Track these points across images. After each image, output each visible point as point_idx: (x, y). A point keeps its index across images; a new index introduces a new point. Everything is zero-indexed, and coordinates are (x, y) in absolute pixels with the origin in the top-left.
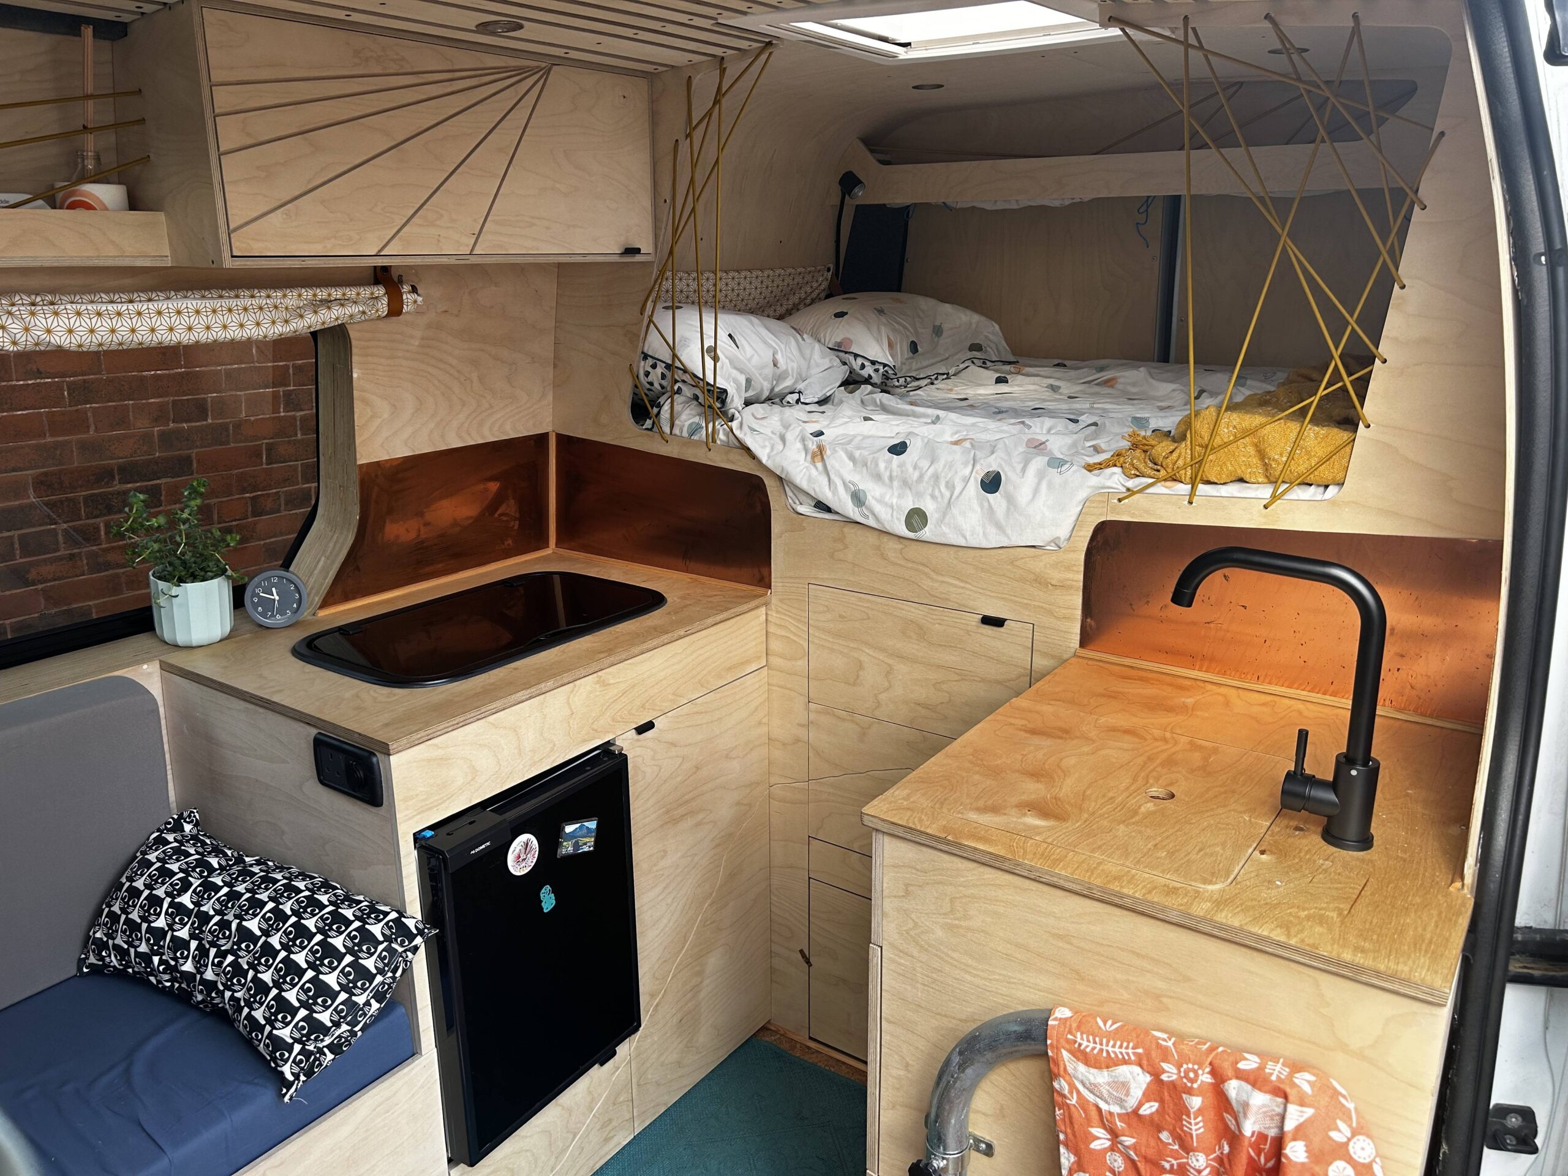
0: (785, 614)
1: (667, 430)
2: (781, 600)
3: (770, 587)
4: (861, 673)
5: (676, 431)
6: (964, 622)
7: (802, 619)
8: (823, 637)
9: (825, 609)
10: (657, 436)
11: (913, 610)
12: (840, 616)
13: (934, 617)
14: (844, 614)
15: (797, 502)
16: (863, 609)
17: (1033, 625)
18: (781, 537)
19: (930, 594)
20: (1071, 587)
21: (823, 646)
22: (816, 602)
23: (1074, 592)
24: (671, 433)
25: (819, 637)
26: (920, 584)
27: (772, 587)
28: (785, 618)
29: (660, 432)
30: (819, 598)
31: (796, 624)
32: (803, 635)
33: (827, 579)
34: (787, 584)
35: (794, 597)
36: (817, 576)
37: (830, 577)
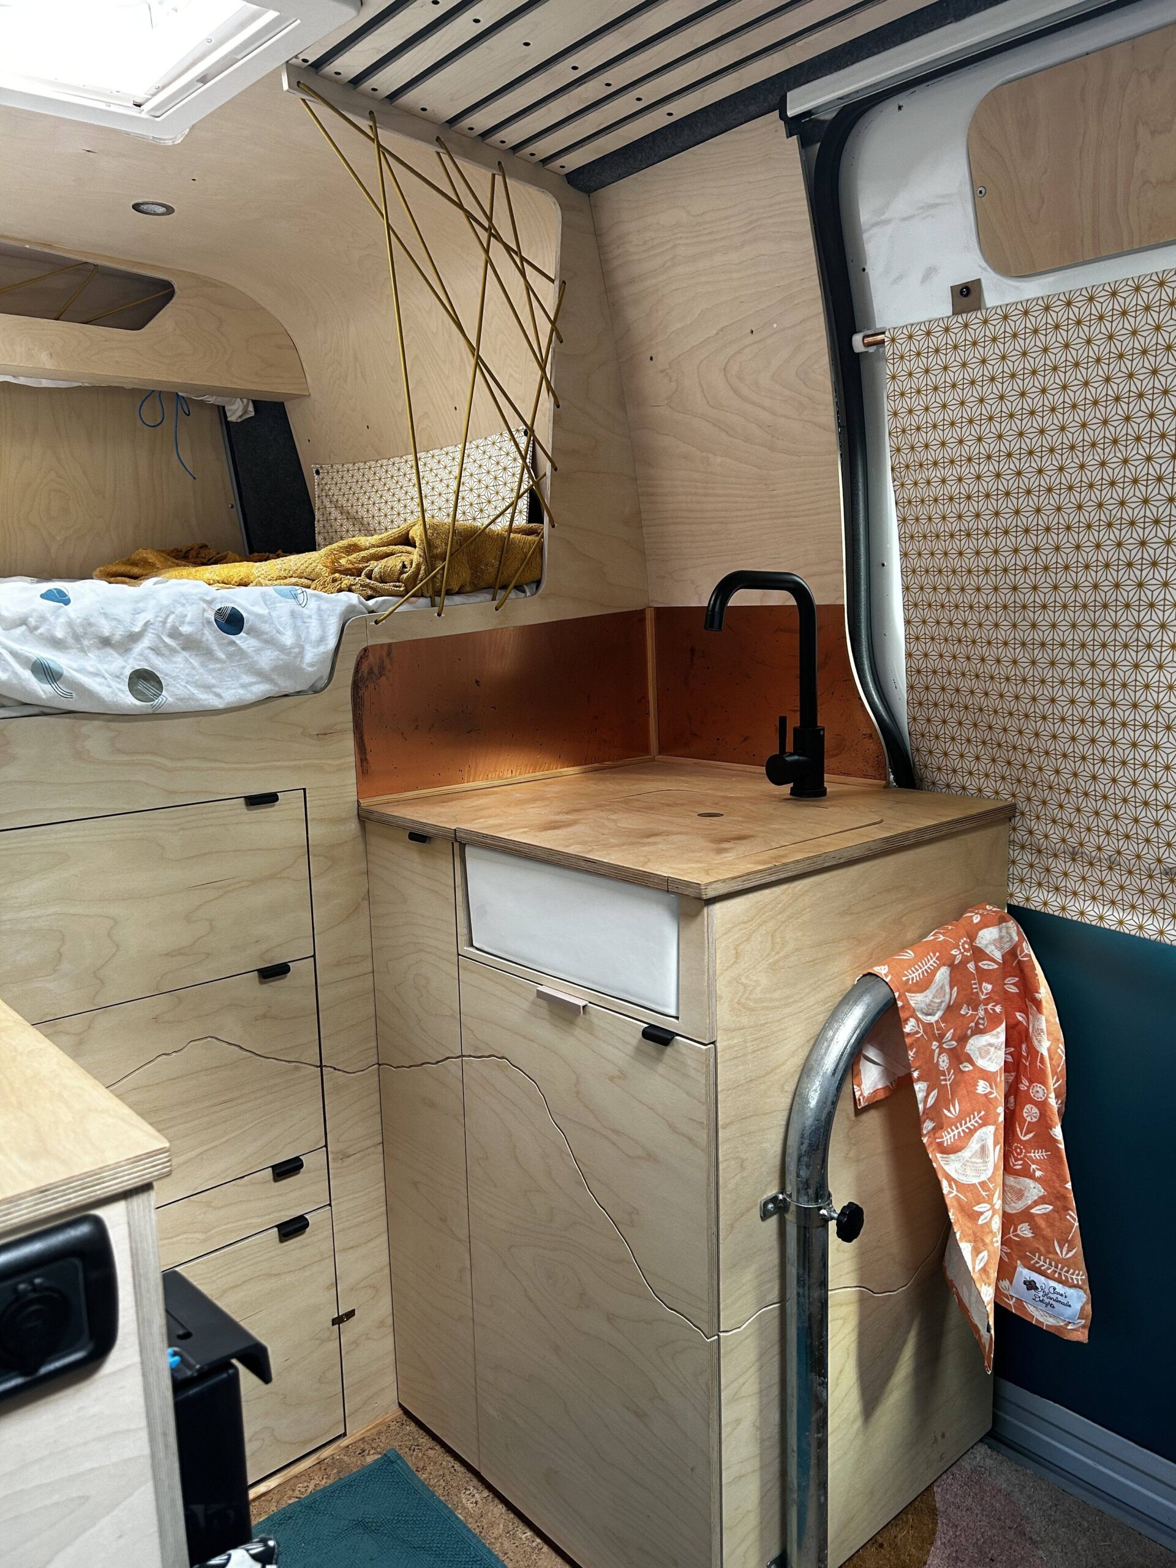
4: (65, 949)
6: (221, 814)
11: (144, 822)
13: (178, 822)
16: (55, 849)
17: (304, 789)
19: (165, 791)
20: (341, 731)
23: (345, 736)
26: (149, 781)
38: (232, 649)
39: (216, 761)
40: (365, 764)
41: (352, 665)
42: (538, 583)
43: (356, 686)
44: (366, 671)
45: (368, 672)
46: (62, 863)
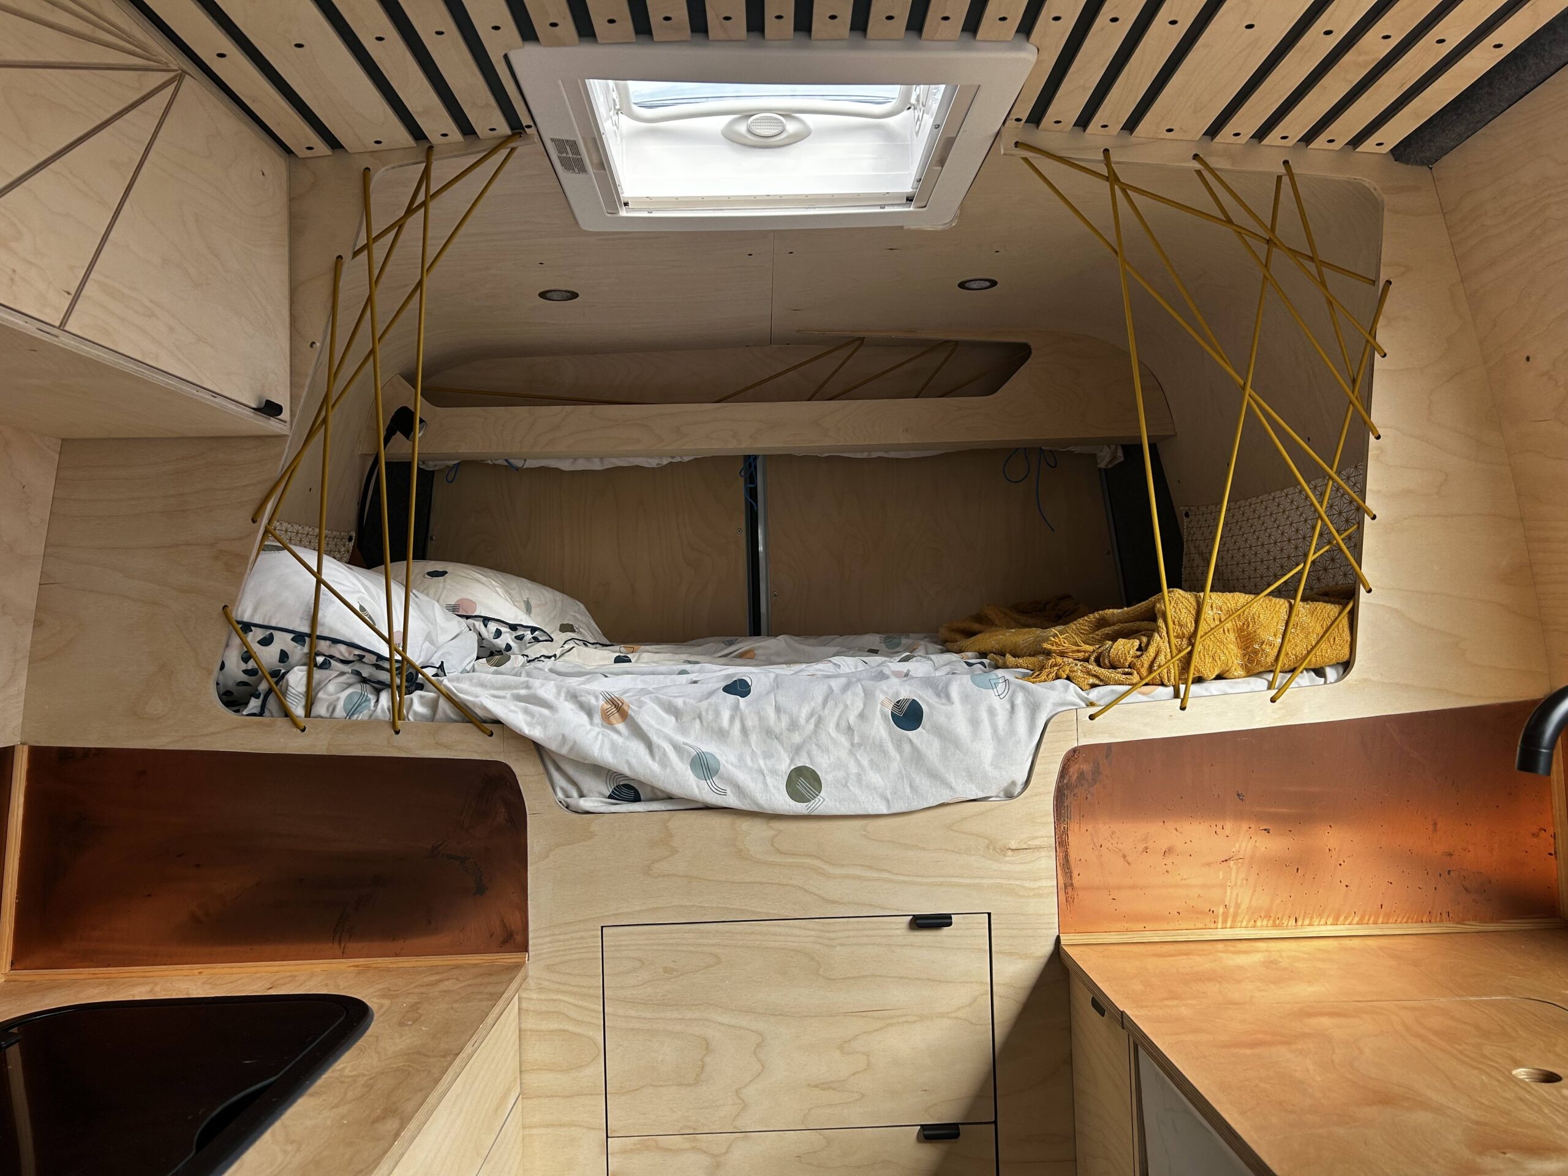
0: (558, 991)
1: (299, 711)
2: (549, 968)
3: (524, 948)
4: (708, 1059)
5: (321, 709)
6: (883, 933)
7: (592, 991)
8: (633, 1013)
9: (637, 964)
10: (282, 723)
11: (797, 931)
12: (667, 970)
13: (833, 934)
14: (672, 965)
15: (575, 794)
16: (709, 950)
17: (989, 914)
18: (547, 856)
19: (823, 899)
20: (1038, 848)
21: (633, 1029)
22: (618, 955)
23: (1043, 854)
24: (308, 714)
25: (626, 1017)
26: (806, 887)
27: (530, 948)
28: (555, 997)
29: (287, 713)
30: (624, 948)
31: (580, 1003)
32: (594, 1021)
33: (639, 911)
34: (561, 937)
35: (576, 957)
36: (618, 912)
37: (644, 907)
38: (907, 748)
39: (883, 870)
40: (1069, 890)
41: (1056, 767)
42: (1346, 666)
43: (1060, 794)
44: (1075, 777)
45: (1077, 777)
46: (712, 966)
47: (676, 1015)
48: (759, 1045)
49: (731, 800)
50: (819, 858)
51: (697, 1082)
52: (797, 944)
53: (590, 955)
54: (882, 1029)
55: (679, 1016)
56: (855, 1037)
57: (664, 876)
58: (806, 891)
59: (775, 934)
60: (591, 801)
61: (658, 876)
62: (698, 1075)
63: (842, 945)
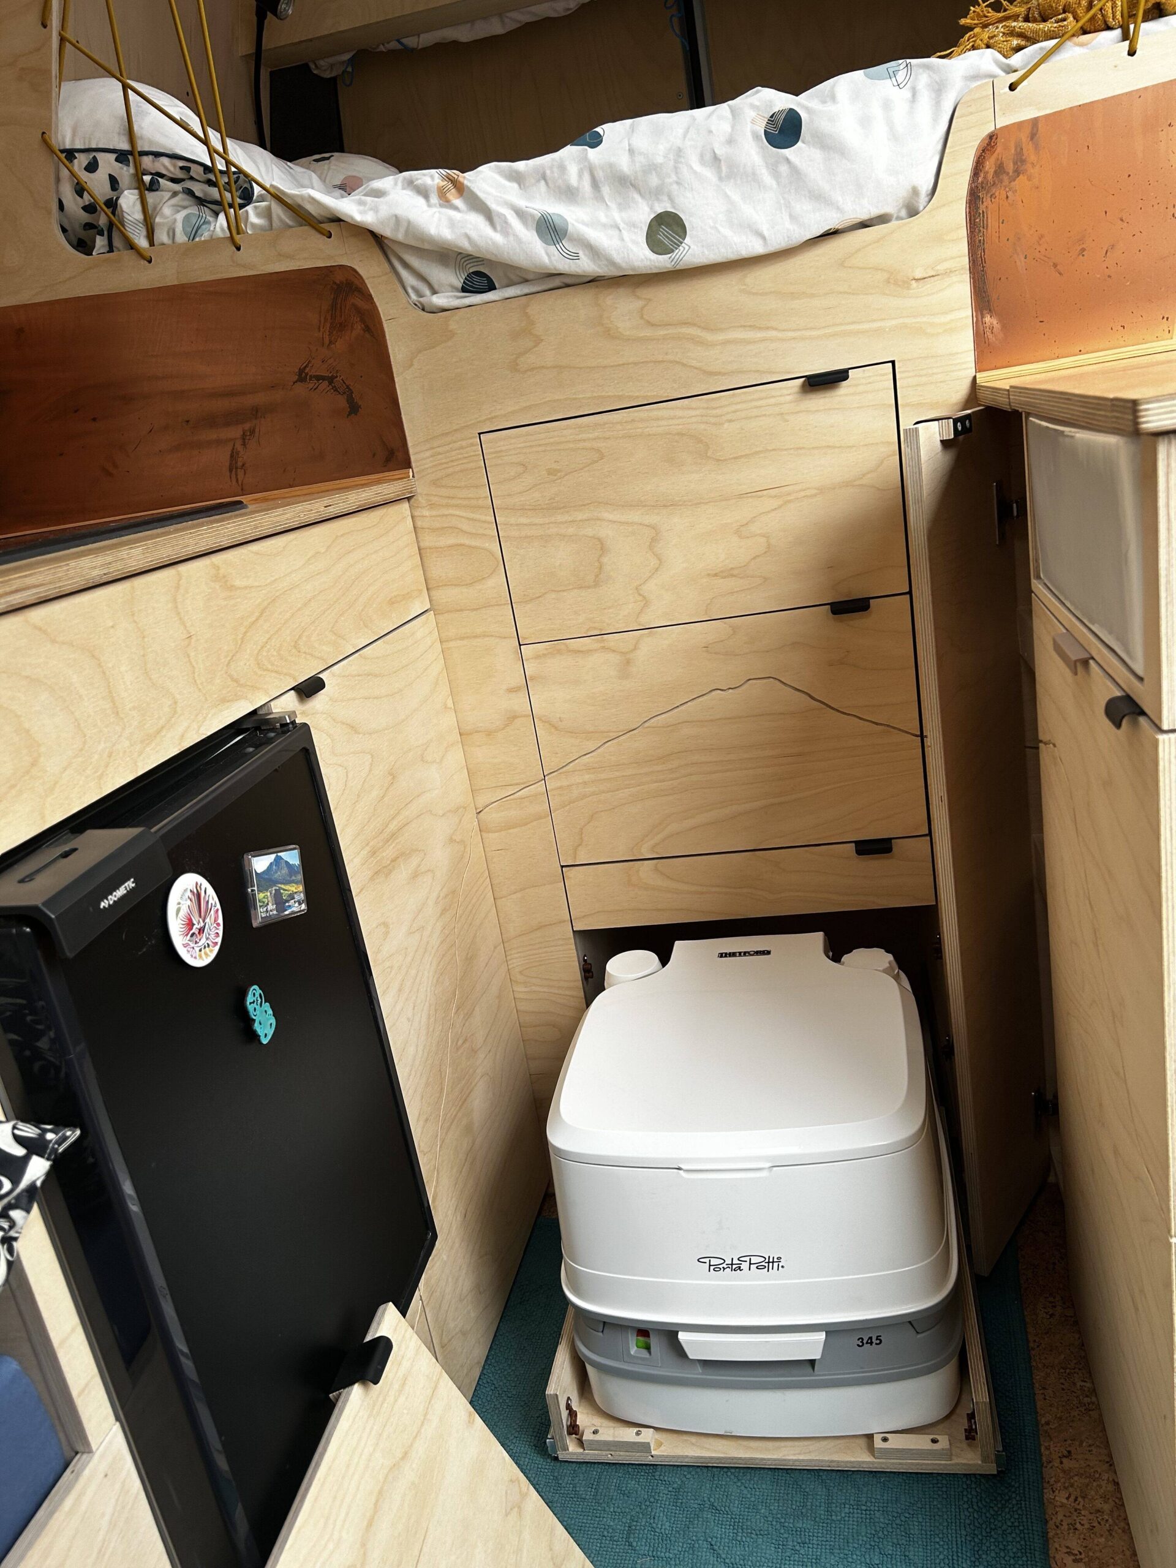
0: (447, 506)
1: (142, 242)
2: (435, 483)
3: (408, 464)
4: (605, 560)
5: (161, 236)
6: (772, 401)
7: (480, 502)
8: (523, 520)
9: (520, 469)
10: (128, 256)
11: (679, 413)
12: (551, 472)
13: (719, 412)
14: (555, 466)
15: (428, 292)
16: (588, 445)
17: (893, 362)
18: (411, 365)
19: (705, 372)
20: (949, 272)
21: (526, 537)
22: (500, 462)
23: (955, 279)
24: (152, 244)
25: (517, 525)
26: (685, 361)
27: (413, 465)
28: (446, 512)
29: (131, 246)
30: (504, 454)
31: (472, 515)
32: (488, 532)
33: (513, 412)
34: (440, 450)
35: (458, 468)
36: (493, 415)
37: (517, 407)
38: (784, 169)
39: (768, 328)
41: (968, 164)
43: (974, 198)
44: (992, 171)
45: (995, 172)
46: (597, 462)
47: (567, 518)
48: (654, 540)
49: (586, 265)
50: (694, 325)
51: (597, 584)
52: (680, 427)
53: (472, 465)
54: (780, 507)
55: (570, 519)
56: (753, 520)
57: (533, 369)
58: (684, 365)
59: (658, 419)
60: (444, 297)
61: (526, 371)
62: (597, 576)
63: (730, 421)
